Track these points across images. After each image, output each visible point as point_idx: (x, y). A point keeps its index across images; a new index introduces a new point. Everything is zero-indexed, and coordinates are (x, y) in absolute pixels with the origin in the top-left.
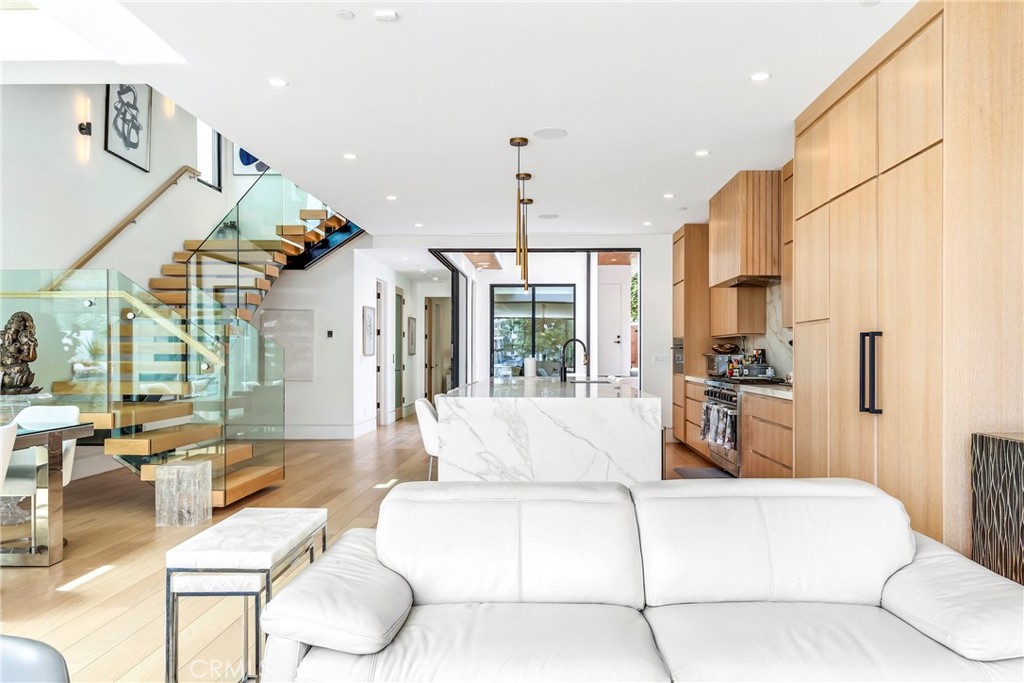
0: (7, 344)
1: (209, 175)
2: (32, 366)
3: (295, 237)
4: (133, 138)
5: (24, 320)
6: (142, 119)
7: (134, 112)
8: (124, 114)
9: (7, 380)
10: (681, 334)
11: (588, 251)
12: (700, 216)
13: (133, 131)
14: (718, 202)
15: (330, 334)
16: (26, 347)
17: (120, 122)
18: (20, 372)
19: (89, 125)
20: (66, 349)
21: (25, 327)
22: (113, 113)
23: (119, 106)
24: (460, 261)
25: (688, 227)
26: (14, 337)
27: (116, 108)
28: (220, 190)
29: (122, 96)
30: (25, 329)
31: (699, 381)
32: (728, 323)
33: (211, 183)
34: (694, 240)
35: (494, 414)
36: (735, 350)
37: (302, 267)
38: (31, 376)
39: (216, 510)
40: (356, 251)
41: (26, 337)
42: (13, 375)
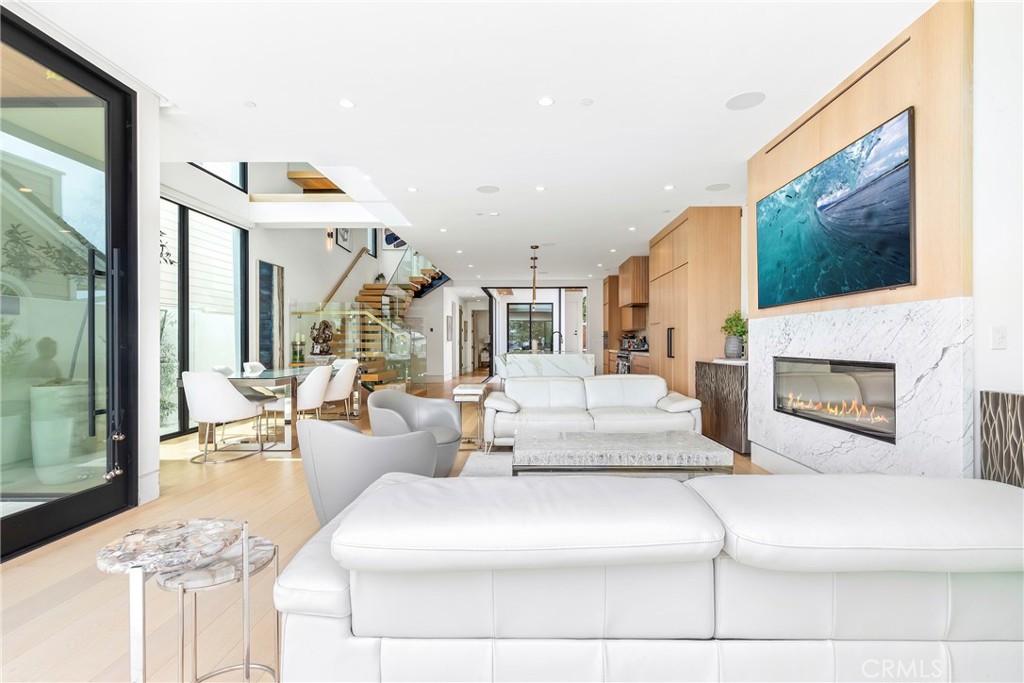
0: (320, 334)
1: (371, 250)
3: (416, 283)
10: (607, 329)
11: (560, 288)
12: (615, 272)
13: (345, 233)
14: (622, 268)
15: (432, 330)
17: (341, 230)
19: (332, 233)
24: (494, 293)
25: (610, 277)
28: (376, 257)
31: (615, 351)
32: (628, 325)
33: (372, 253)
34: (612, 283)
36: (633, 337)
37: (420, 297)
40: (445, 289)
41: (328, 331)
42: (324, 347)
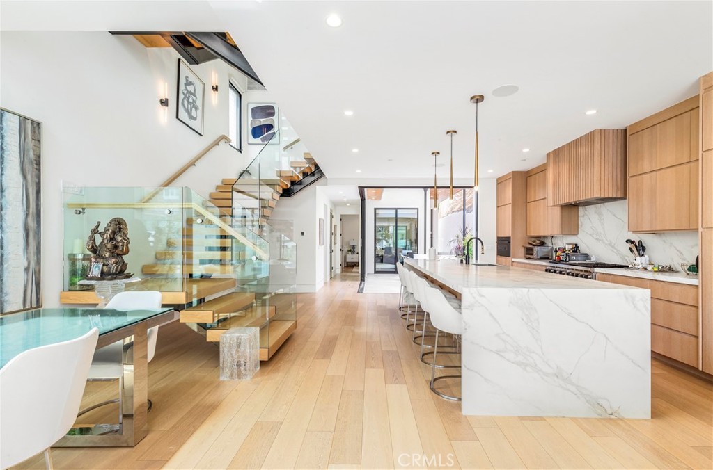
0: (106, 242)
1: (235, 143)
2: (125, 258)
3: (285, 178)
4: (194, 114)
5: (120, 224)
6: (199, 103)
7: (194, 98)
8: (188, 98)
9: (105, 269)
10: (509, 234)
11: (425, 188)
13: (193, 109)
14: (557, 154)
15: (303, 233)
16: (121, 244)
17: (186, 103)
18: (116, 263)
19: (167, 100)
20: (152, 244)
21: (120, 229)
22: (181, 96)
23: (185, 92)
26: (112, 236)
27: (183, 93)
28: (241, 152)
29: (187, 87)
30: (120, 230)
32: (549, 228)
33: (235, 147)
35: (510, 302)
37: (289, 196)
38: (125, 265)
39: (262, 363)
41: (121, 236)
42: (110, 265)
